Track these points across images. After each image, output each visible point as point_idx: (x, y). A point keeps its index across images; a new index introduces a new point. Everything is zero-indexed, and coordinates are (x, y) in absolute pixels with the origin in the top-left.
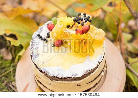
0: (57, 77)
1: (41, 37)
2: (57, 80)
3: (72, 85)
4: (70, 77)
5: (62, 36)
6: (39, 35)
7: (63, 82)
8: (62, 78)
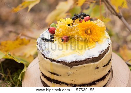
0: (76, 62)
1: (46, 40)
2: (77, 65)
3: (91, 67)
4: (88, 58)
5: (67, 31)
6: (43, 39)
7: (83, 65)
8: (81, 61)
